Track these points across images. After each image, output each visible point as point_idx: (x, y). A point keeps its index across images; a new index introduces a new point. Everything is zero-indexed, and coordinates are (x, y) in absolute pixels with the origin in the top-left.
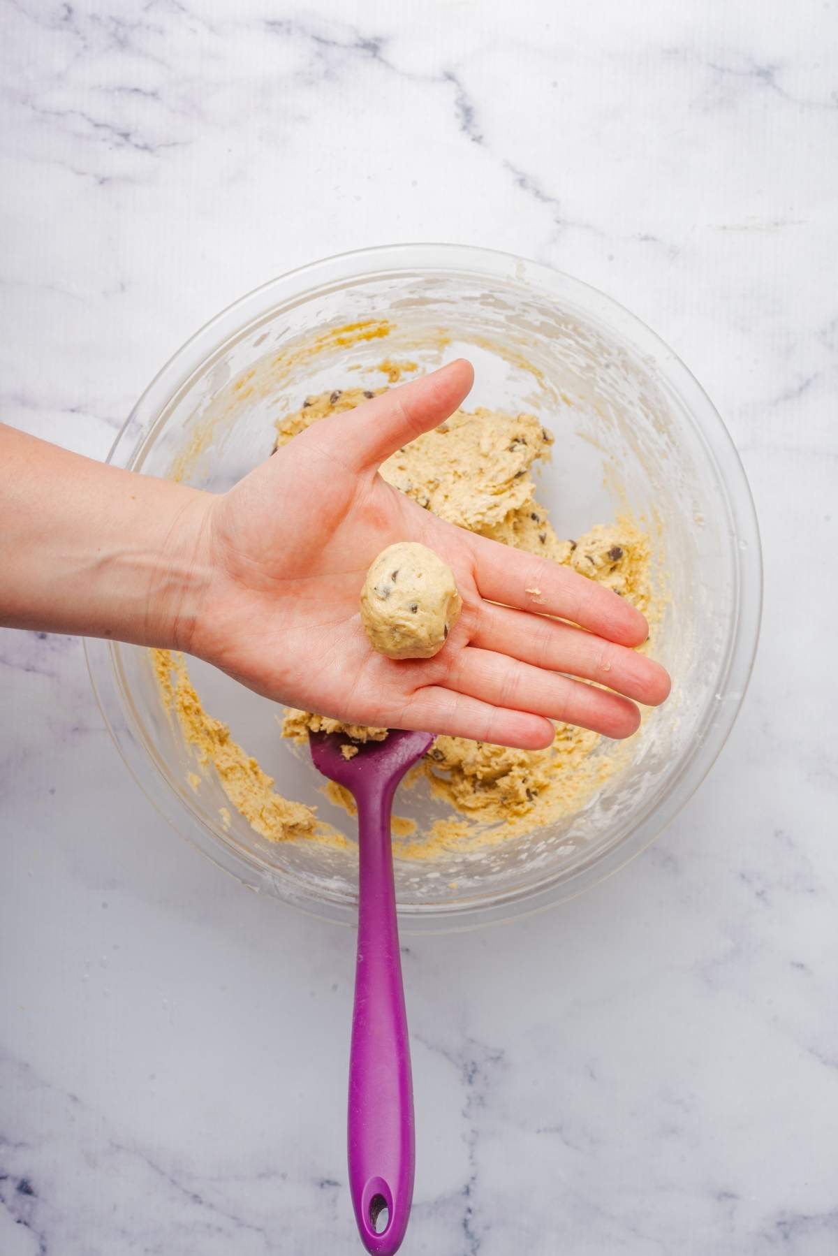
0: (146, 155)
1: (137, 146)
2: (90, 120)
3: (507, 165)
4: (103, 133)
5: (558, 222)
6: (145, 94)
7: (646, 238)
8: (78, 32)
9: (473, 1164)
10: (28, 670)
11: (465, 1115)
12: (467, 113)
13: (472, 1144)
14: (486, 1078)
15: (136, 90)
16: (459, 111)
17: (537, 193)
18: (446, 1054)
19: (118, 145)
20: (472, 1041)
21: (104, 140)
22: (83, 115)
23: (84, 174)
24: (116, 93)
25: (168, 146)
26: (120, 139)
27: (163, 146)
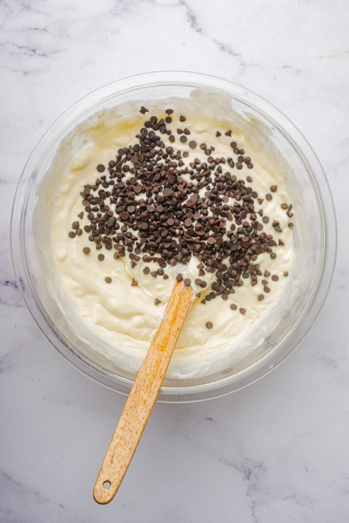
0: (44, 58)
1: (39, 55)
2: (16, 45)
3: (214, 41)
4: (23, 51)
5: (242, 65)
6: (41, 30)
7: (285, 67)
8: (6, 6)
9: (254, 518)
10: (17, 306)
11: (247, 495)
12: (193, 19)
13: (253, 508)
14: (256, 476)
15: (36, 29)
16: (189, 18)
17: (231, 52)
18: (235, 467)
19: (31, 55)
20: (247, 459)
21: (24, 54)
22: (13, 43)
23: (17, 71)
24: (27, 31)
25: (54, 53)
26: (31, 53)
27: (51, 53)
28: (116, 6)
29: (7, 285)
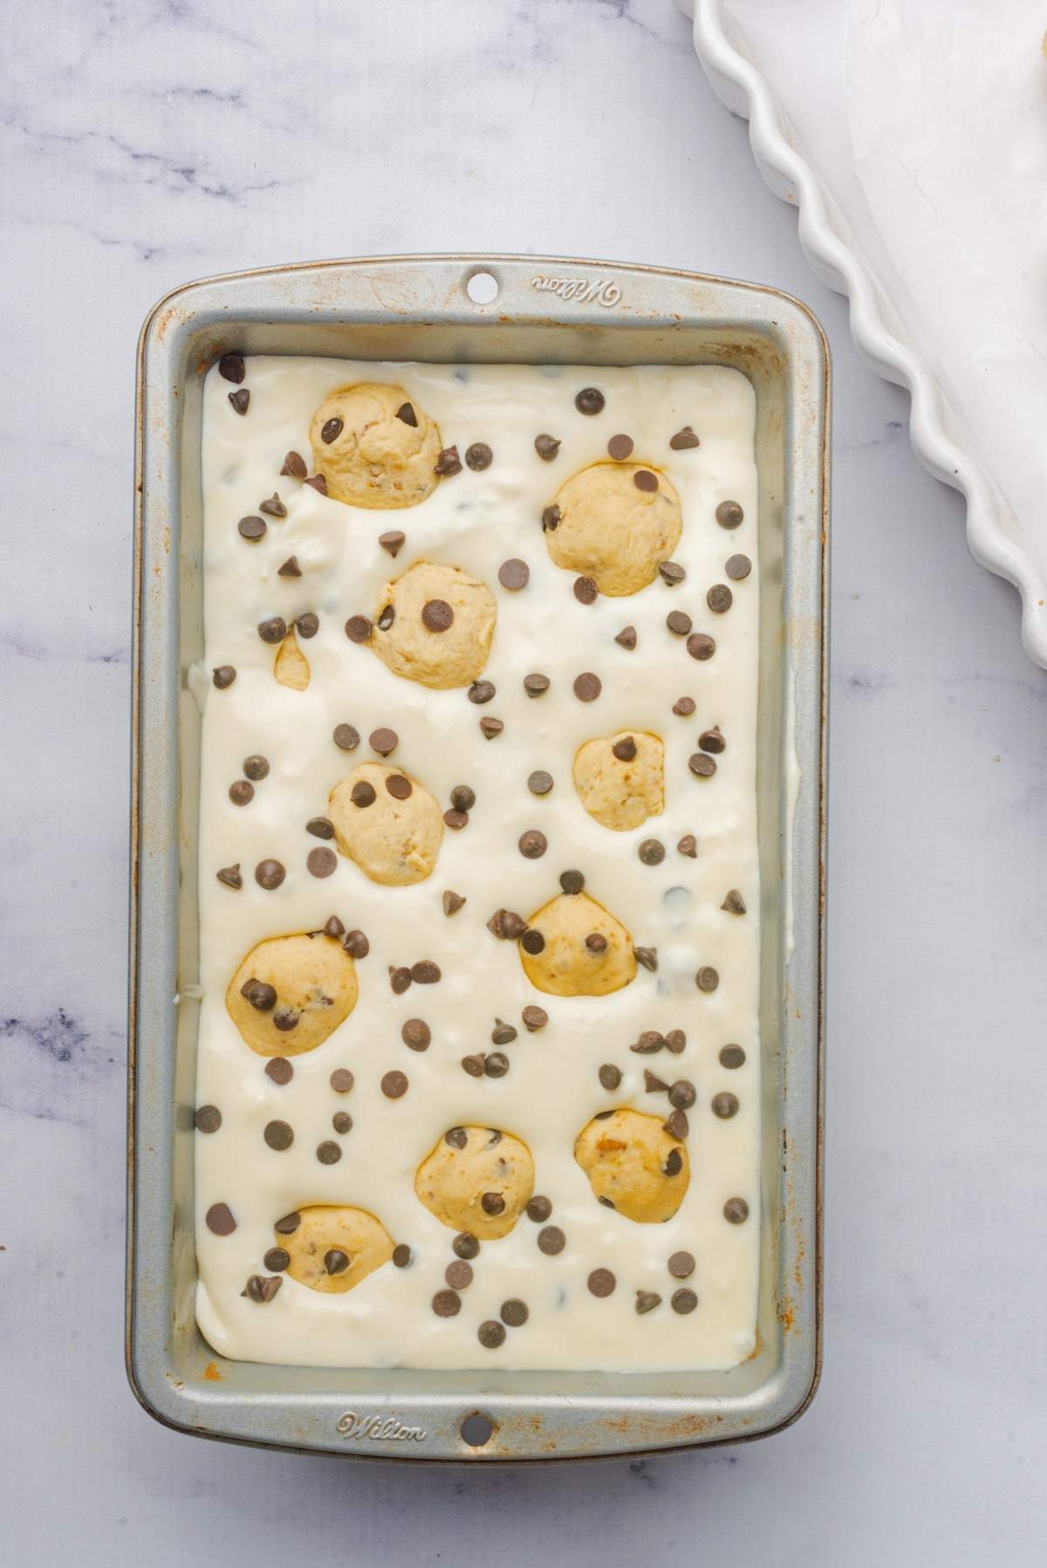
0: (224, 203)
1: (207, 190)
2: (124, 147)
4: (148, 170)
6: (221, 99)
10: (41, 1116)
15: (205, 92)
19: (176, 190)
21: (150, 182)
22: (112, 139)
23: (117, 242)
24: (170, 99)
25: (262, 188)
26: (179, 180)
27: (254, 188)
28: (509, 34)
29: (9, 1035)
